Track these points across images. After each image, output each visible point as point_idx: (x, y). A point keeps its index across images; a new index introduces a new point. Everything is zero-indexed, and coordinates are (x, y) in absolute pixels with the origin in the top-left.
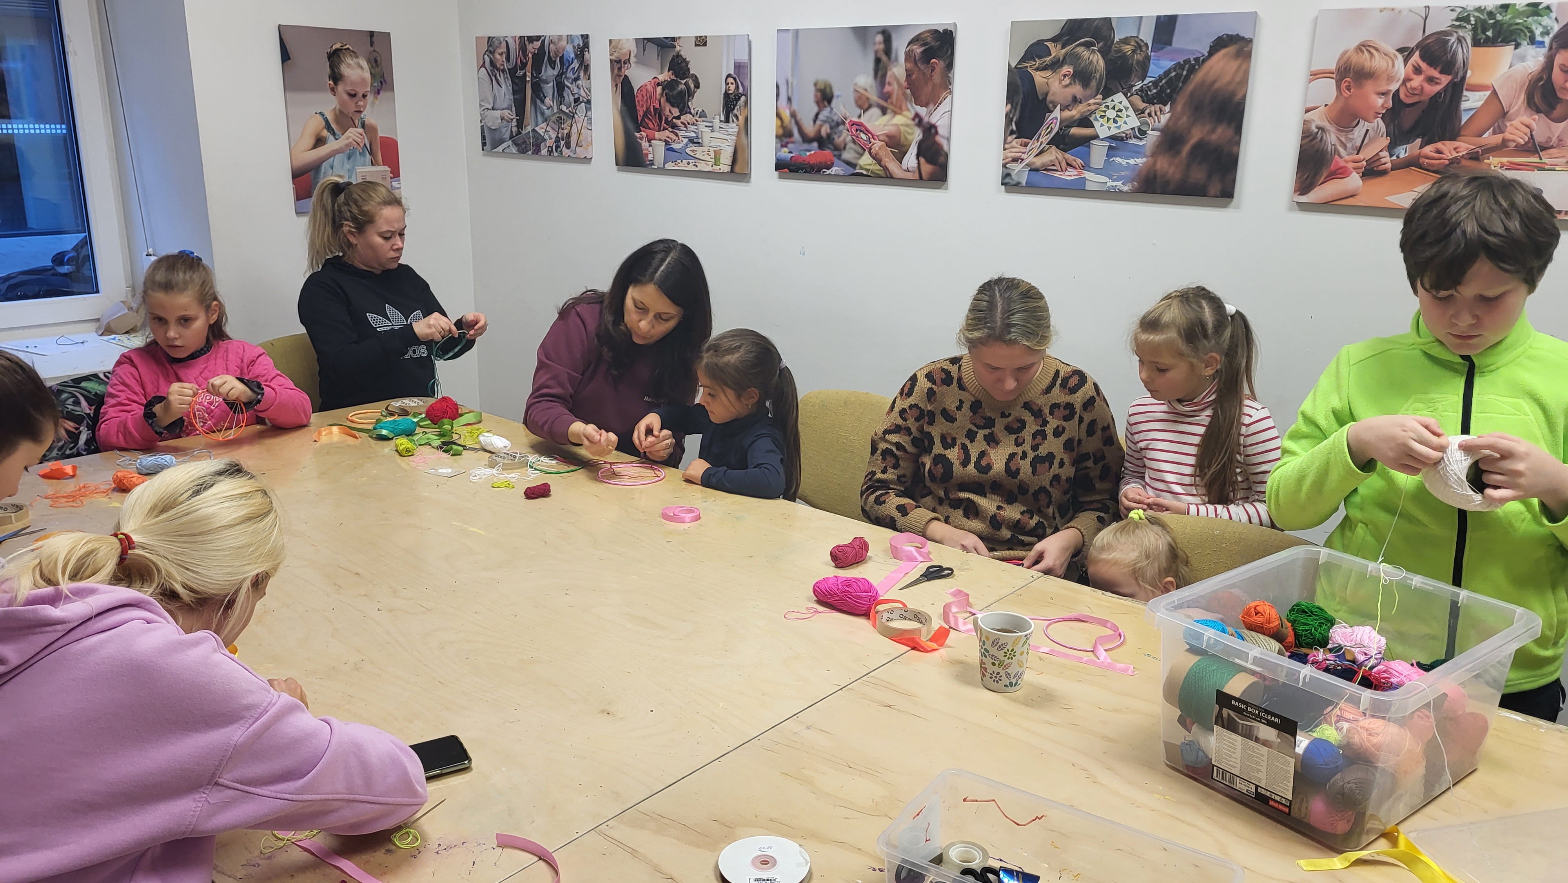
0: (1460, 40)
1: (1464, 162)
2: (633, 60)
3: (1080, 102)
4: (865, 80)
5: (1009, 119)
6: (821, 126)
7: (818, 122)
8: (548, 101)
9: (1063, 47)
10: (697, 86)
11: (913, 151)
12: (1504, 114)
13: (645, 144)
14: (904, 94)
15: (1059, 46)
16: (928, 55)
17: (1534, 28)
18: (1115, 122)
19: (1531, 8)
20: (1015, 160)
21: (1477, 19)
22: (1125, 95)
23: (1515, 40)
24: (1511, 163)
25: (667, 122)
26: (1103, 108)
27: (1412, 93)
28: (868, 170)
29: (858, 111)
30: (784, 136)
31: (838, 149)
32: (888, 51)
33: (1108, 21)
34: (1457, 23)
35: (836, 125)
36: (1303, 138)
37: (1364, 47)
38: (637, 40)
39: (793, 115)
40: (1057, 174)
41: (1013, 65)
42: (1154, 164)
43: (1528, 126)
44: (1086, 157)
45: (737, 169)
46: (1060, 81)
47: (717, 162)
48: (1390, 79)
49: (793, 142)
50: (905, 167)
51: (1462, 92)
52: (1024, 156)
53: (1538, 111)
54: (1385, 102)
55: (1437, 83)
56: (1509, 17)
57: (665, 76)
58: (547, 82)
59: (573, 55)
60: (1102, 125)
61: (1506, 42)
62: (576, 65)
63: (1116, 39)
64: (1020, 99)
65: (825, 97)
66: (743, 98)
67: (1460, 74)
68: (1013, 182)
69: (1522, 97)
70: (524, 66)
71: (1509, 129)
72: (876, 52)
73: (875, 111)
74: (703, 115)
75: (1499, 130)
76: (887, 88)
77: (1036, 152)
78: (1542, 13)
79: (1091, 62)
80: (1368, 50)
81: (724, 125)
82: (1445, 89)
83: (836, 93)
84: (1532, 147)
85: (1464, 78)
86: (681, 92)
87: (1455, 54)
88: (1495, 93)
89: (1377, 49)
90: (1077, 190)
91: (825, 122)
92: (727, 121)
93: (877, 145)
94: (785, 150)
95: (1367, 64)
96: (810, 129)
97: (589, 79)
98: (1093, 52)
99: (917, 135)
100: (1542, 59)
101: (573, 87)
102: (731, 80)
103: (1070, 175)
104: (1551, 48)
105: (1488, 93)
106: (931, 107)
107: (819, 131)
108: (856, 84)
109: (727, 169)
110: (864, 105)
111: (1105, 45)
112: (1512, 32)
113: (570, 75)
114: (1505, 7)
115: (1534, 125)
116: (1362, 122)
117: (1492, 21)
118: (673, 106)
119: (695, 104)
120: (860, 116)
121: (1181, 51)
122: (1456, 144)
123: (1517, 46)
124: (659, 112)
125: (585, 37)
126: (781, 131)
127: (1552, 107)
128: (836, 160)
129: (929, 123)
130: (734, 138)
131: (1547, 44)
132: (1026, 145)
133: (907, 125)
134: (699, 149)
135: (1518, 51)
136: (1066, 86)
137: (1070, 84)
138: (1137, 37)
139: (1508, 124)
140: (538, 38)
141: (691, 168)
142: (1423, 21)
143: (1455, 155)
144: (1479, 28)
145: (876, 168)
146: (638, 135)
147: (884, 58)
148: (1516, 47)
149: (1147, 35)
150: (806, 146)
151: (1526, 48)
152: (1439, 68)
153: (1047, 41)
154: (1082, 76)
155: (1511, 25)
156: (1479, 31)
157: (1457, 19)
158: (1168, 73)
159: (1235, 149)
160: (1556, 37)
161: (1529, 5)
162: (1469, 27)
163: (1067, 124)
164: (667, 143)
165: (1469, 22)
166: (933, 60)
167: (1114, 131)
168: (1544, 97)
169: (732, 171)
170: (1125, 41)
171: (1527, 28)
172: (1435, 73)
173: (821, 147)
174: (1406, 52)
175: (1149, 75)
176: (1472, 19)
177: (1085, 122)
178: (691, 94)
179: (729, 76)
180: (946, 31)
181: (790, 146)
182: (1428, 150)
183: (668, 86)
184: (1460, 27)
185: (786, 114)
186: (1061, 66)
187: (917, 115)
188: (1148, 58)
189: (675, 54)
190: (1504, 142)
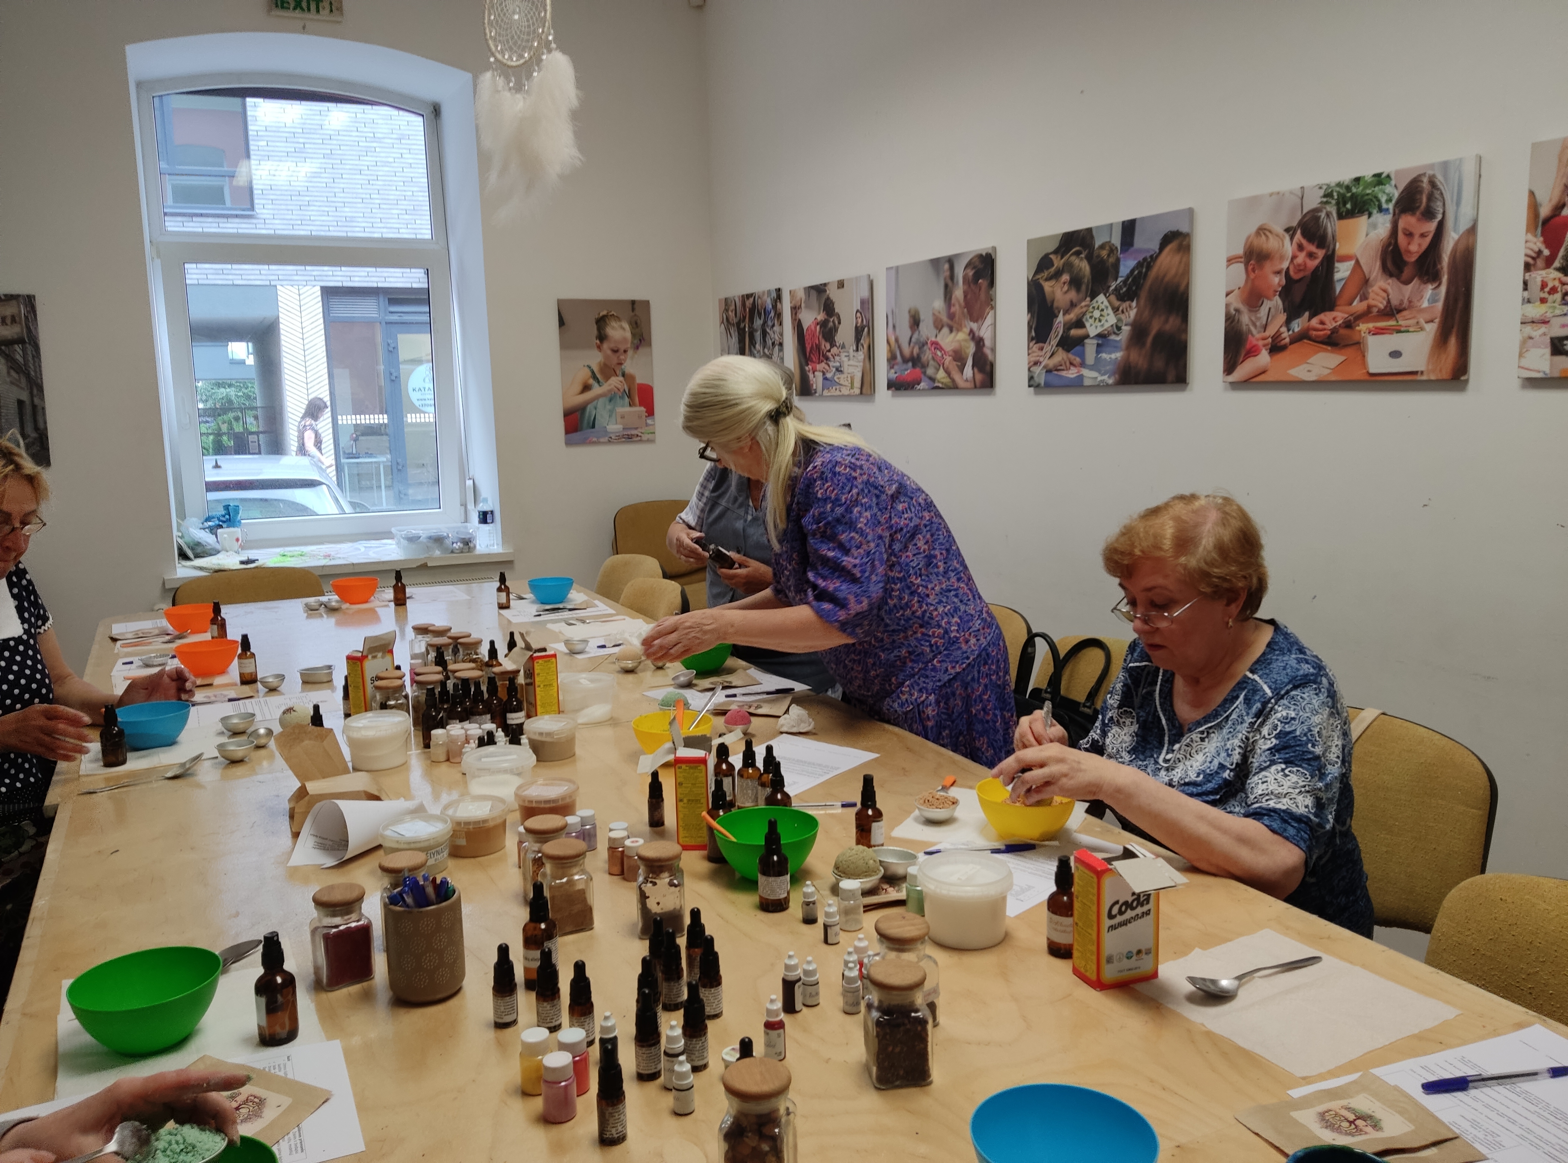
0: (1328, 215)
2: (803, 305)
3: (1076, 306)
4: (939, 304)
5: (1030, 328)
6: (913, 348)
7: (912, 344)
8: (757, 346)
9: (1062, 258)
10: (839, 323)
11: (970, 362)
12: (1366, 282)
13: (811, 375)
14: (963, 313)
15: (1059, 257)
16: (977, 276)
18: (1100, 321)
19: (1376, 178)
20: (1036, 363)
21: (1338, 193)
22: (1105, 295)
23: (1367, 210)
24: (1376, 328)
25: (823, 356)
26: (1091, 309)
27: (1300, 268)
28: (942, 383)
29: (935, 331)
30: (892, 359)
31: (924, 366)
32: (952, 277)
33: (1089, 231)
35: (922, 345)
36: (1226, 321)
37: (1262, 230)
38: (805, 289)
39: (897, 340)
40: (1064, 373)
41: (1030, 278)
42: (1129, 356)
43: (1385, 291)
44: (1082, 356)
45: (864, 391)
46: (1062, 288)
47: (852, 388)
48: (1282, 258)
49: (897, 364)
50: (965, 378)
51: (1334, 264)
52: (1041, 359)
54: (1280, 280)
55: (1316, 258)
57: (821, 317)
58: (756, 331)
59: (771, 306)
60: (1091, 325)
61: (1361, 212)
62: (772, 314)
63: (1096, 246)
64: (1036, 308)
65: (915, 322)
66: (866, 329)
67: (1331, 247)
68: (1035, 384)
69: (1378, 264)
70: (744, 318)
71: (1372, 295)
72: (945, 279)
73: (946, 330)
74: (843, 346)
75: (1364, 298)
76: (953, 309)
77: (1049, 355)
78: (1384, 181)
79: (1081, 269)
80: (1265, 234)
81: (855, 354)
82: (1322, 262)
83: (922, 317)
84: (1391, 311)
85: (1334, 250)
86: (831, 329)
87: (1326, 229)
88: (1357, 262)
89: (1270, 232)
90: (1077, 386)
91: (916, 343)
92: (857, 350)
93: (948, 360)
94: (893, 371)
95: (1265, 246)
96: (907, 351)
97: (781, 324)
98: (1081, 259)
99: (971, 349)
100: (1388, 226)
101: (771, 333)
102: (859, 314)
103: (1072, 373)
104: (1394, 214)
105: (1353, 263)
106: (980, 322)
107: (912, 352)
108: (933, 309)
109: (857, 391)
110: (939, 326)
111: (1089, 253)
112: (1365, 203)
113: (770, 323)
115: (1389, 289)
116: (1265, 301)
117: (1349, 195)
118: (826, 341)
119: (839, 338)
120: (936, 336)
121: (1139, 251)
122: (1334, 314)
124: (818, 347)
125: (779, 291)
126: (890, 355)
127: (1401, 270)
128: (923, 377)
129: (979, 336)
130: (861, 364)
131: (1391, 211)
132: (1042, 349)
133: (965, 340)
134: (842, 376)
135: (1372, 219)
136: (1066, 292)
137: (1068, 290)
138: (1110, 242)
139: (1370, 291)
140: (752, 295)
141: (838, 393)
142: (1299, 201)
143: (1334, 325)
144: (1342, 201)
145: (947, 380)
146: (807, 368)
147: (950, 283)
149: (1116, 240)
150: (905, 366)
151: (1376, 216)
152: (1316, 243)
153: (1051, 253)
154: (1075, 282)
156: (1341, 205)
158: (1132, 271)
159: (1183, 337)
160: (1397, 203)
162: (1334, 202)
163: (1069, 326)
164: (824, 374)
165: (1333, 197)
166: (980, 281)
167: (1099, 330)
168: (1394, 261)
169: (861, 393)
170: (1102, 247)
171: (1376, 197)
172: (1312, 248)
173: (914, 366)
174: (1289, 230)
175: (1120, 274)
176: (1335, 194)
177: (1079, 323)
178: (836, 330)
179: (857, 311)
180: (987, 254)
181: (896, 367)
182: (1315, 321)
183: (824, 324)
184: (1327, 203)
185: (892, 340)
186: (1061, 275)
187: (972, 332)
188: (1118, 260)
189: (825, 297)
190: (1369, 307)
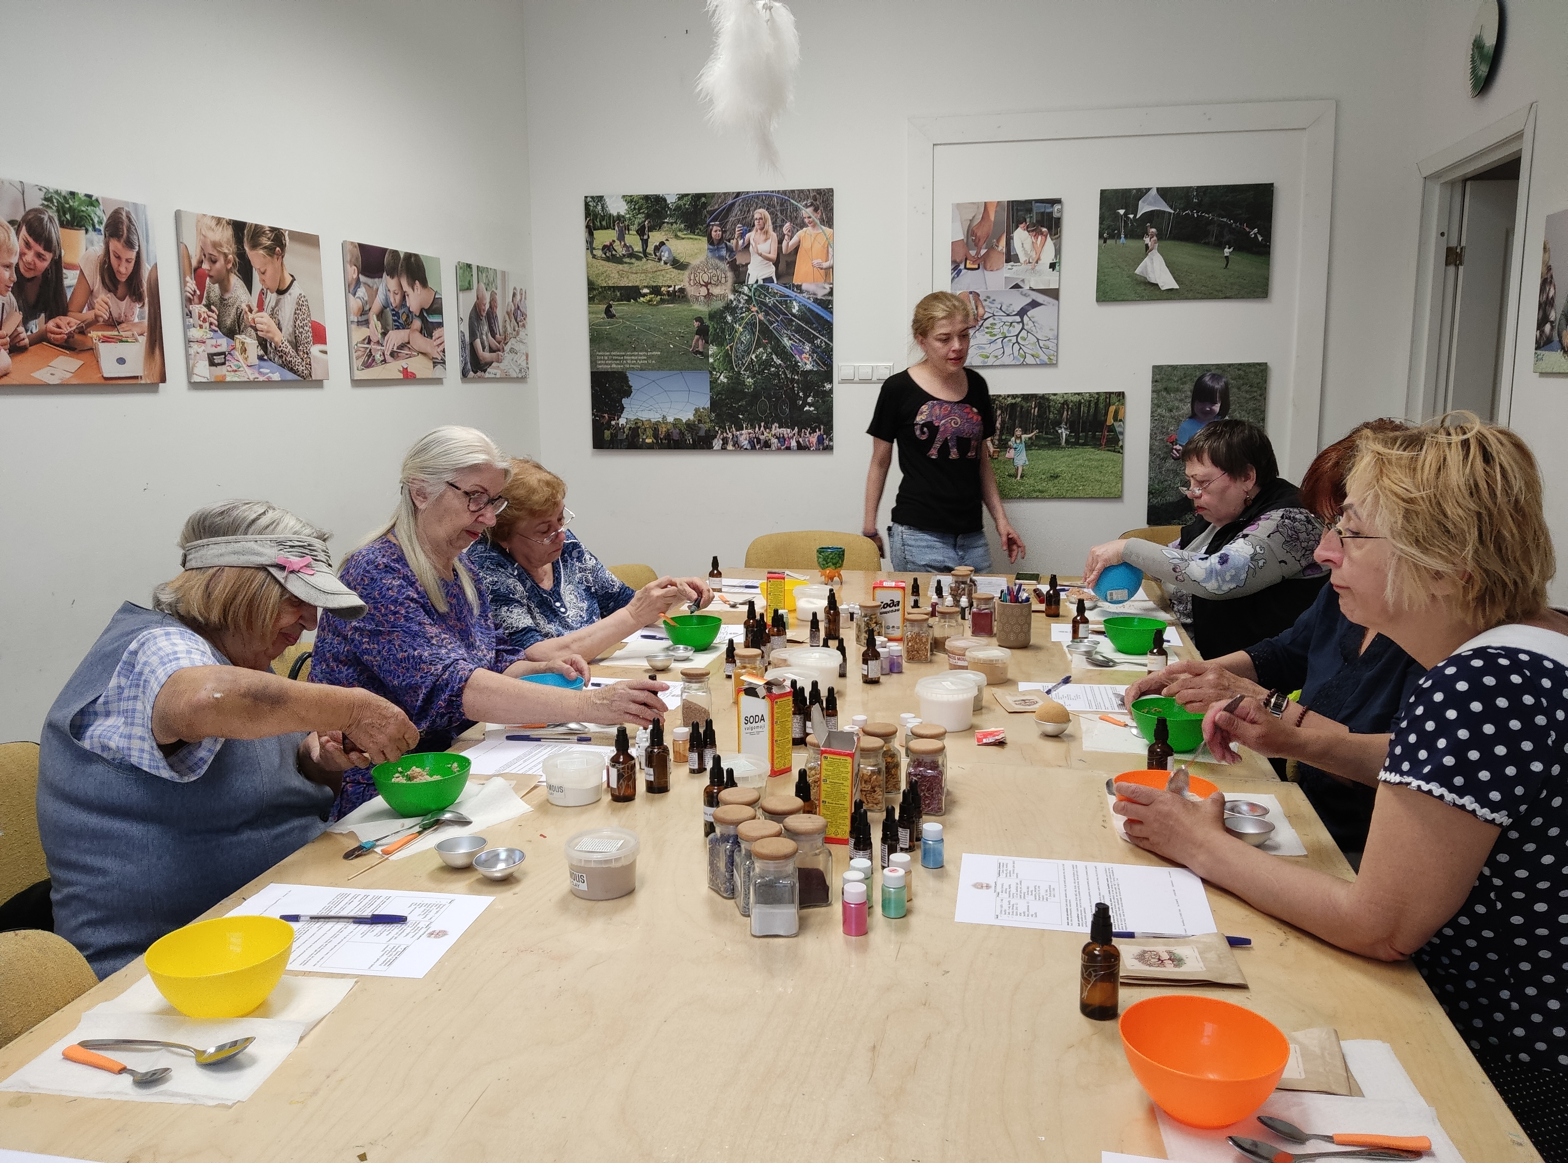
0: (50, 219)
1: (77, 336)
12: (91, 292)
17: (93, 215)
19: (88, 199)
23: (84, 226)
24: (104, 336)
27: (31, 267)
34: (46, 203)
43: (106, 303)
51: (62, 270)
53: (110, 291)
54: (11, 276)
55: (44, 260)
56: (76, 204)
61: (79, 226)
67: (58, 252)
69: (99, 277)
71: (97, 306)
75: (91, 308)
78: (94, 204)
82: (50, 265)
84: (113, 323)
85: (60, 256)
87: (50, 233)
88: (81, 272)
100: (102, 244)
104: (105, 236)
105: (78, 272)
112: (81, 217)
114: (73, 194)
115: (110, 304)
117: (67, 206)
122: (68, 319)
123: (87, 231)
127: (117, 289)
131: (103, 232)
135: (87, 235)
139: (95, 301)
142: (22, 197)
143: (70, 330)
144: (62, 210)
148: (87, 233)
151: (92, 233)
152: (43, 245)
155: (79, 211)
157: (46, 199)
160: (106, 227)
161: (86, 195)
165: (52, 202)
168: (111, 280)
172: (43, 249)
174: (16, 225)
176: (55, 201)
182: (51, 324)
184: (47, 206)
190: (96, 316)
